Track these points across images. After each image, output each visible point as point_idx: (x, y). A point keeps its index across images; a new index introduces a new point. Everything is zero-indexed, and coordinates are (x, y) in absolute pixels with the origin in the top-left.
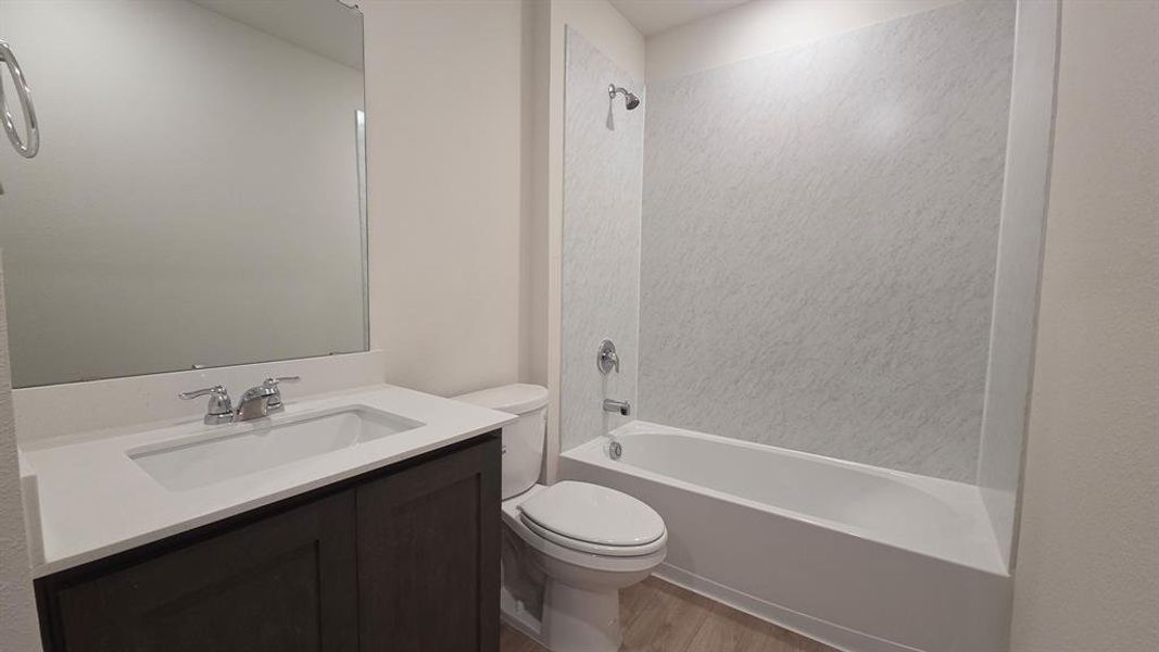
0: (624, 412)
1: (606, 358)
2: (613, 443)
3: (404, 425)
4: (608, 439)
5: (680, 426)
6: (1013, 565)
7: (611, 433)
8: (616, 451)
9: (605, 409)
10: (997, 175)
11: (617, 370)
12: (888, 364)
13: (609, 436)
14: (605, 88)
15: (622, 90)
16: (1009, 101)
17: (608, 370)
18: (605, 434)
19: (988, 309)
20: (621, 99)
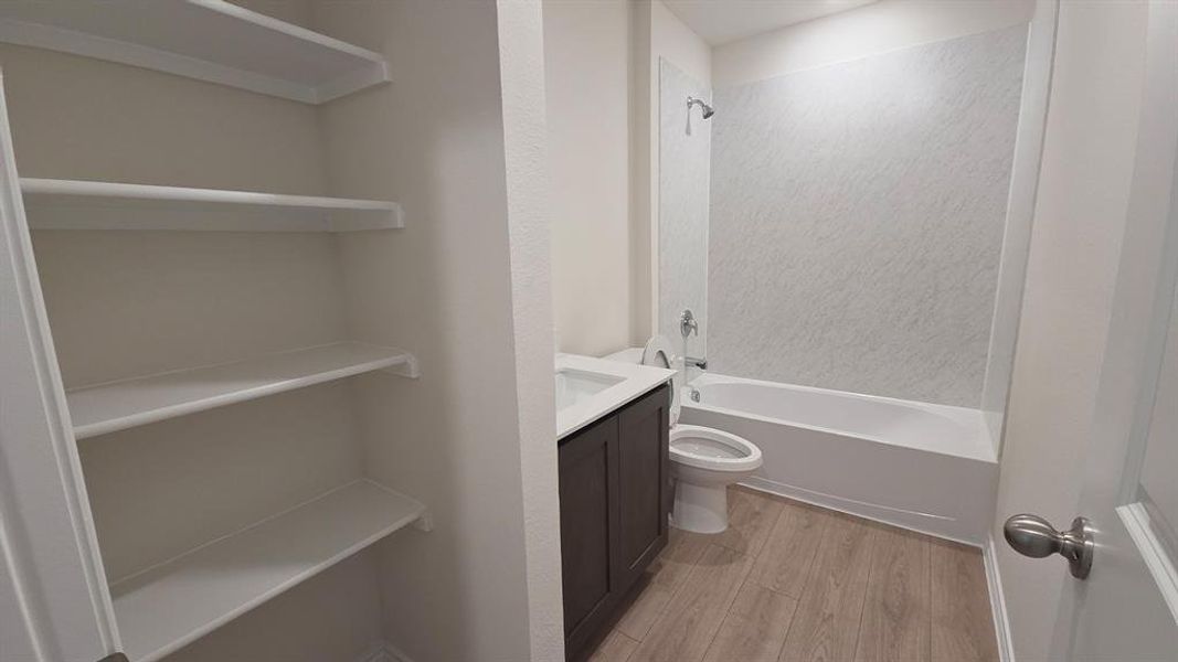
0: (703, 366)
1: (687, 325)
2: (693, 392)
3: (612, 381)
4: (689, 389)
5: (744, 376)
6: (1000, 456)
7: (690, 383)
8: (696, 397)
9: (686, 365)
10: (1007, 174)
11: (696, 334)
12: (916, 321)
13: (691, 386)
14: (685, 100)
15: (698, 101)
16: (1017, 114)
17: (688, 333)
18: (686, 384)
19: (996, 277)
20: (697, 111)
